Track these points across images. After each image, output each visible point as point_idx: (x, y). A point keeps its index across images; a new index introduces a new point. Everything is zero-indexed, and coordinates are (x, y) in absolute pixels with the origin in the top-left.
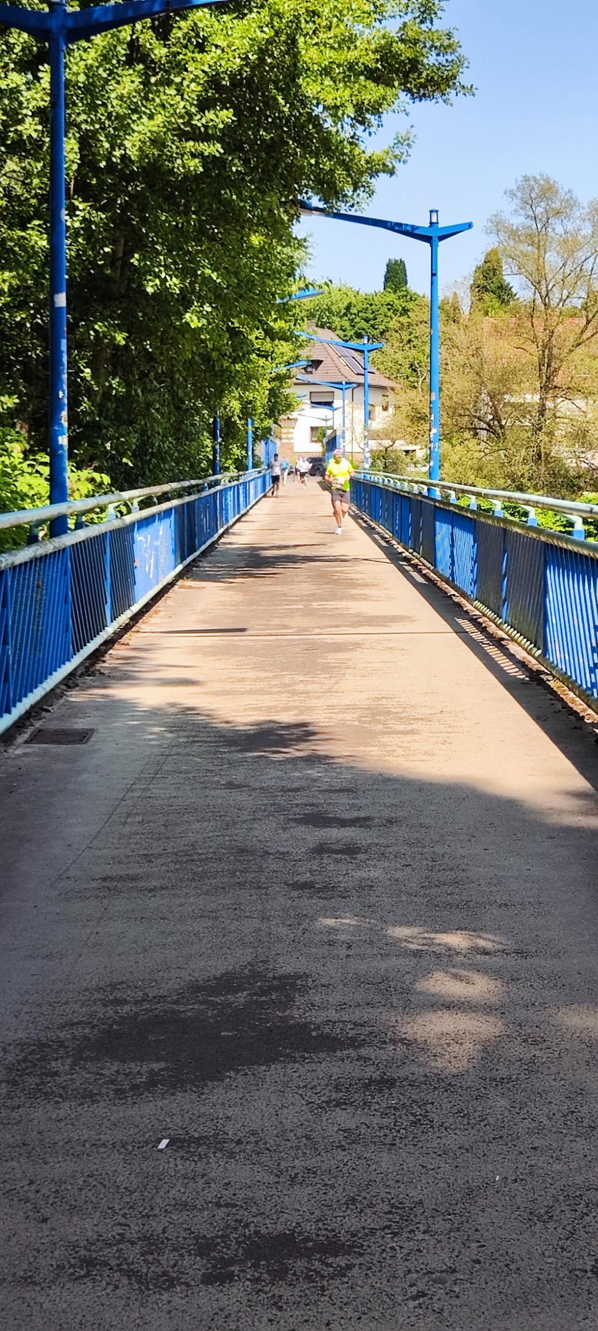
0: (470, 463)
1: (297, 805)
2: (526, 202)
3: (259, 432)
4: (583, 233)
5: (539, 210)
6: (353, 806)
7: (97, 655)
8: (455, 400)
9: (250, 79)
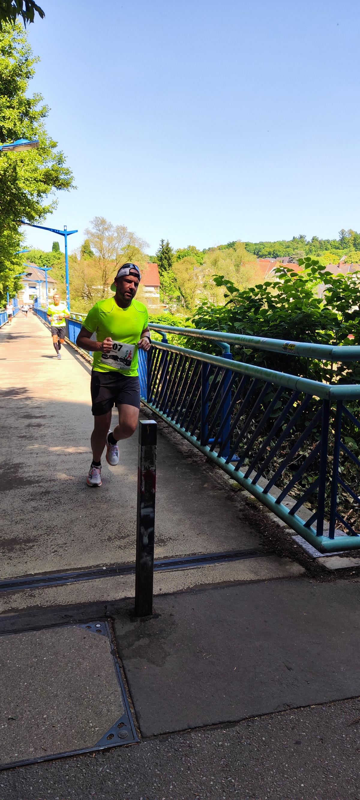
1: (22, 413)
2: (97, 225)
3: (11, 296)
4: (115, 236)
5: (101, 228)
6: (40, 412)
8: (76, 287)
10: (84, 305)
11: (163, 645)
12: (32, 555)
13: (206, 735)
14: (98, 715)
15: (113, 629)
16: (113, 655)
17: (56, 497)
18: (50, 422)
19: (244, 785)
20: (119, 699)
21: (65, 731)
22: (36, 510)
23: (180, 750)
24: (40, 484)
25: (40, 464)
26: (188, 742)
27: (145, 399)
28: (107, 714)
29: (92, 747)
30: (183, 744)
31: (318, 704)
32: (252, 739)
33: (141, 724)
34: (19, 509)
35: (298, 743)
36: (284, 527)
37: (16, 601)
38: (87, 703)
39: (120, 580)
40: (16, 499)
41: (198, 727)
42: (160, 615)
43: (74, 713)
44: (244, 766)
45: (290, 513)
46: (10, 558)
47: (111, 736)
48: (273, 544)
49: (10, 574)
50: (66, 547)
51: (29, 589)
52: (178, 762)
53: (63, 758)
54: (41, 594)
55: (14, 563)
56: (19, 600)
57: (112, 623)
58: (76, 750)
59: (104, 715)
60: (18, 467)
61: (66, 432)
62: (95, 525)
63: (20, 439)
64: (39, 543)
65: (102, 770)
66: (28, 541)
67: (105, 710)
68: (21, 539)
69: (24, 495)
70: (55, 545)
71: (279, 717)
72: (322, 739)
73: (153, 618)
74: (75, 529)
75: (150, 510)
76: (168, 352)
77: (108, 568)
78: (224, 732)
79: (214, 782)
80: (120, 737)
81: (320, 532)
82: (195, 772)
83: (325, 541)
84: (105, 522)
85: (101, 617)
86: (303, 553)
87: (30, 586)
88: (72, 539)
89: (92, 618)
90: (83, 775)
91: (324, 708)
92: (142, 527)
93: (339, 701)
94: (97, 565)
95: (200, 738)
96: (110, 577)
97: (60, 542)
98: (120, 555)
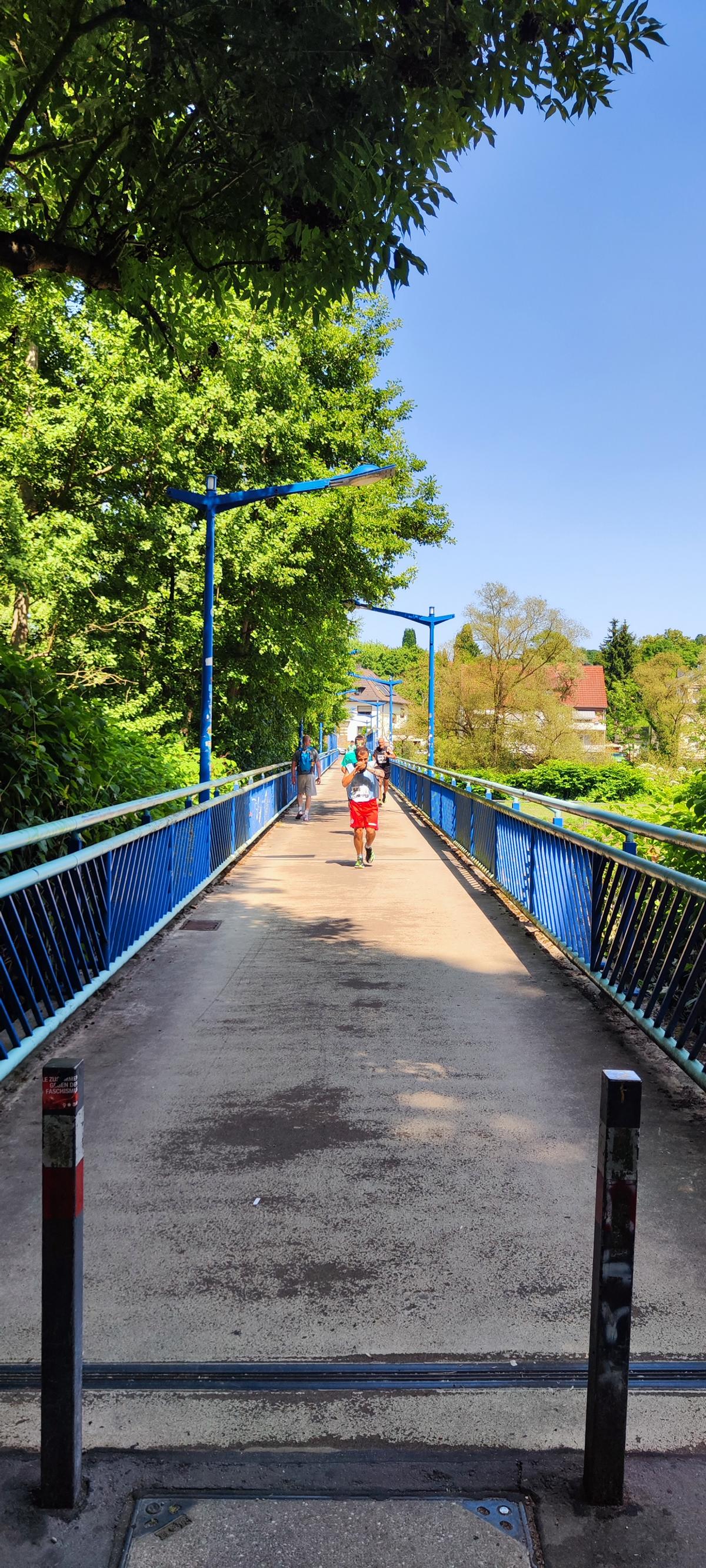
2: (487, 599)
3: (327, 731)
4: (521, 616)
5: (495, 603)
7: (225, 872)
8: (444, 712)
9: (324, 531)
10: (457, 745)
12: (366, 1309)
15: (537, 1525)
17: (411, 1175)
18: (394, 999)
22: (373, 1202)
24: (381, 1141)
25: (381, 1094)
27: (586, 962)
34: (341, 1195)
37: (336, 1418)
39: (547, 1400)
40: (334, 1170)
42: (641, 1510)
46: (323, 1311)
49: (324, 1348)
50: (433, 1298)
51: (360, 1393)
54: (384, 1410)
55: (332, 1322)
56: (341, 1418)
57: (534, 1508)
60: (339, 1095)
61: (427, 1023)
62: (491, 1251)
63: (341, 1033)
64: (380, 1280)
66: (358, 1273)
68: (344, 1267)
69: (350, 1164)
70: (410, 1291)
73: (624, 1512)
74: (450, 1256)
75: (622, 1267)
76: (638, 873)
77: (522, 1365)
84: (512, 1248)
85: (510, 1490)
87: (363, 1384)
88: (446, 1281)
89: (488, 1489)
92: (605, 1304)
94: (498, 1354)
96: (525, 1389)
97: (423, 1283)
98: (547, 1334)
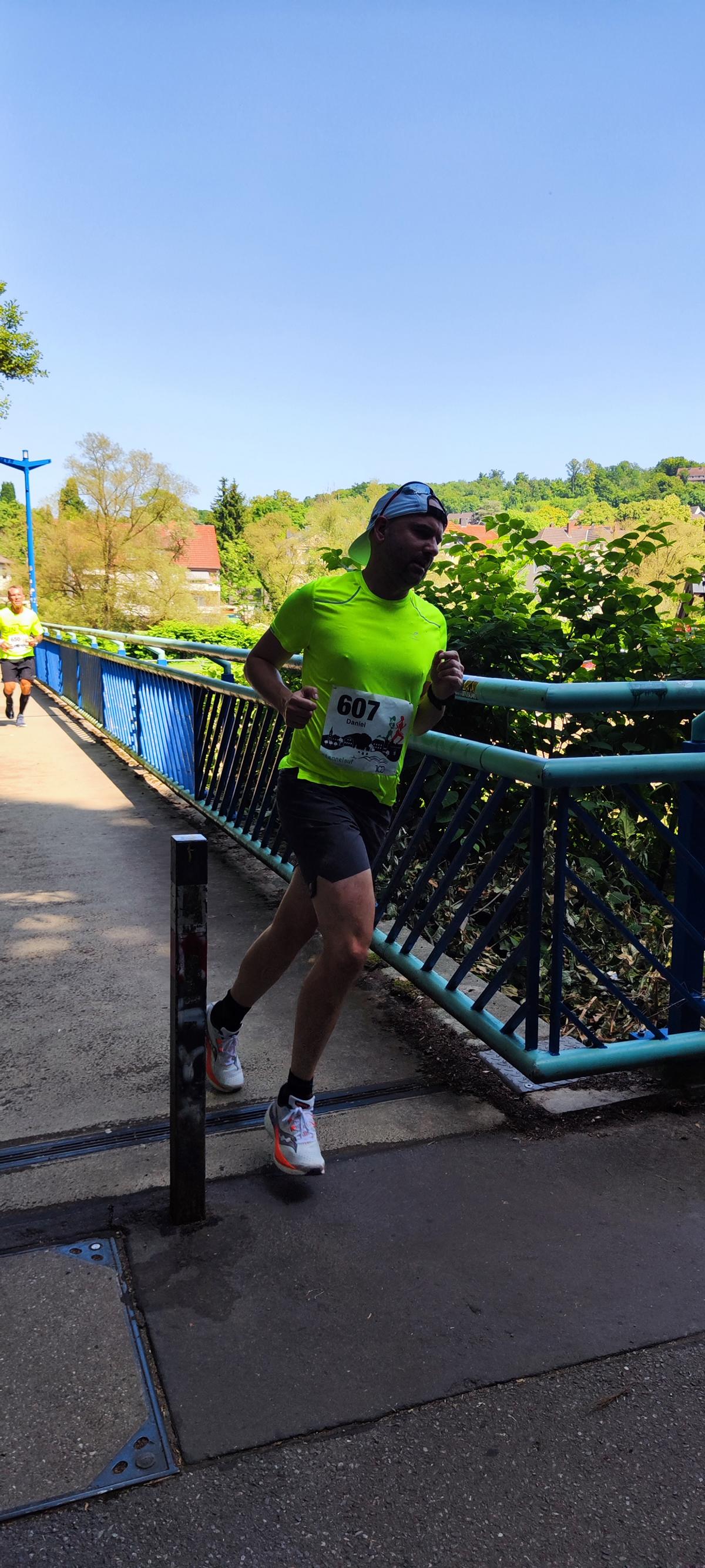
0: (62, 612)
2: (90, 450)
4: (127, 470)
5: (98, 455)
8: (50, 572)
10: (67, 607)
11: (226, 1278)
13: (313, 1451)
14: (94, 1426)
15: (126, 1251)
16: (126, 1305)
19: (387, 1542)
20: (139, 1390)
21: (27, 1462)
23: (261, 1483)
26: (276, 1467)
27: (191, 793)
28: (114, 1422)
29: (83, 1491)
30: (266, 1472)
31: (531, 1376)
32: (403, 1452)
33: (183, 1438)
35: (492, 1453)
36: (464, 1036)
38: (72, 1403)
39: (140, 1154)
41: (297, 1436)
42: (221, 1219)
43: (46, 1424)
44: (388, 1506)
45: (474, 1007)
47: (123, 1465)
48: (444, 1069)
50: (30, 1092)
52: (256, 1508)
53: (23, 1517)
57: (124, 1239)
58: (48, 1500)
59: (107, 1426)
61: (28, 862)
62: (89, 1046)
65: (103, 1535)
67: (109, 1415)
70: (6, 1089)
71: (455, 1405)
72: (537, 1443)
73: (207, 1225)
74: (48, 1055)
75: (195, 1010)
76: (234, 698)
77: (116, 1131)
78: (348, 1441)
79: (327, 1541)
80: (140, 1468)
81: (532, 1042)
82: (292, 1524)
83: (542, 1059)
84: (110, 1040)
85: (101, 1230)
86: (501, 1085)
88: (42, 1077)
89: (82, 1233)
90: (64, 1548)
91: (542, 1383)
92: (181, 1047)
93: (570, 1366)
94: (93, 1126)
95: (300, 1457)
96: (119, 1149)
97: (17, 1083)
98: (141, 1103)
